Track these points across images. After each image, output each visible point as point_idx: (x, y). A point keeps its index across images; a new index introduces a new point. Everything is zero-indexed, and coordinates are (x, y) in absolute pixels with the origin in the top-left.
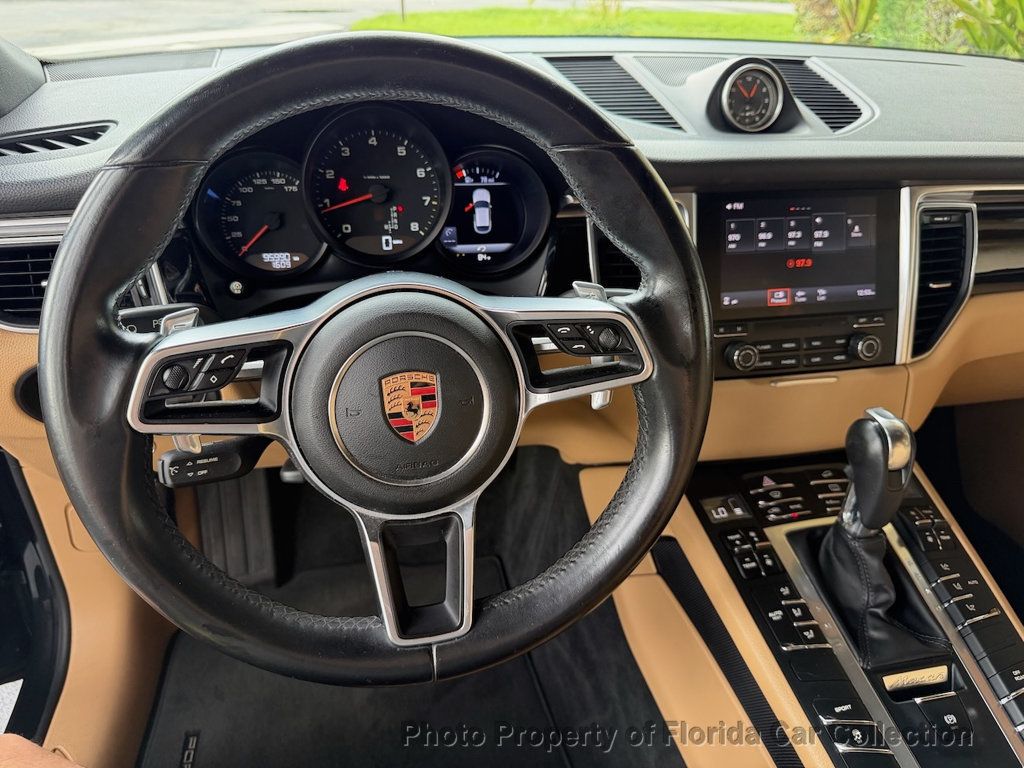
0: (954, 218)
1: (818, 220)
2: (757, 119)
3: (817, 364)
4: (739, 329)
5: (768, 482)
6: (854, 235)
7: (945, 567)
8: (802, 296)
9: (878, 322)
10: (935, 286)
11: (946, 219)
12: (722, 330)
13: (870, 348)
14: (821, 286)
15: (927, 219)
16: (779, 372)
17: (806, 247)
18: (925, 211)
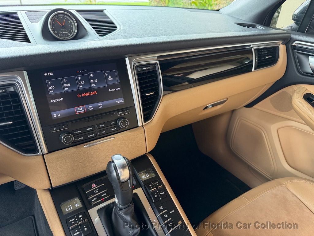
0: (151, 67)
1: (91, 75)
2: (69, 34)
3: (104, 134)
4: (64, 127)
5: (94, 186)
6: (109, 79)
7: (161, 208)
8: (91, 108)
9: (127, 112)
10: (148, 95)
11: (147, 68)
12: (55, 129)
13: (124, 124)
14: (99, 102)
15: (139, 69)
16: (87, 140)
17: (88, 87)
18: (138, 66)
